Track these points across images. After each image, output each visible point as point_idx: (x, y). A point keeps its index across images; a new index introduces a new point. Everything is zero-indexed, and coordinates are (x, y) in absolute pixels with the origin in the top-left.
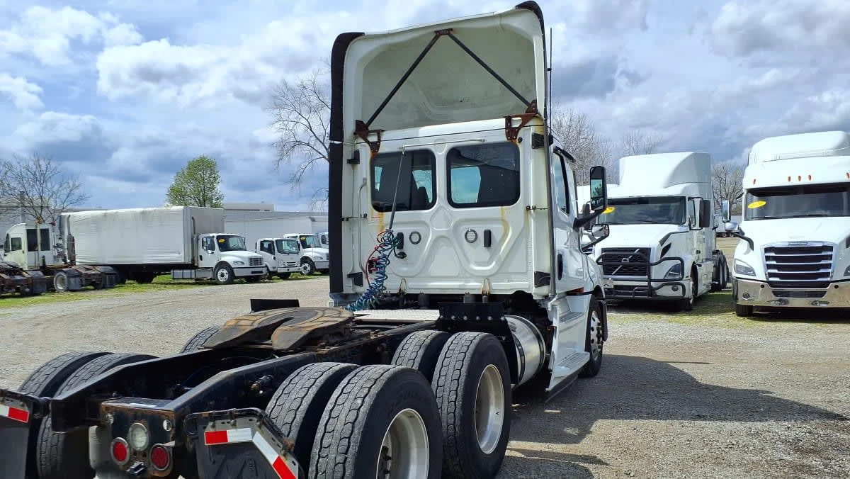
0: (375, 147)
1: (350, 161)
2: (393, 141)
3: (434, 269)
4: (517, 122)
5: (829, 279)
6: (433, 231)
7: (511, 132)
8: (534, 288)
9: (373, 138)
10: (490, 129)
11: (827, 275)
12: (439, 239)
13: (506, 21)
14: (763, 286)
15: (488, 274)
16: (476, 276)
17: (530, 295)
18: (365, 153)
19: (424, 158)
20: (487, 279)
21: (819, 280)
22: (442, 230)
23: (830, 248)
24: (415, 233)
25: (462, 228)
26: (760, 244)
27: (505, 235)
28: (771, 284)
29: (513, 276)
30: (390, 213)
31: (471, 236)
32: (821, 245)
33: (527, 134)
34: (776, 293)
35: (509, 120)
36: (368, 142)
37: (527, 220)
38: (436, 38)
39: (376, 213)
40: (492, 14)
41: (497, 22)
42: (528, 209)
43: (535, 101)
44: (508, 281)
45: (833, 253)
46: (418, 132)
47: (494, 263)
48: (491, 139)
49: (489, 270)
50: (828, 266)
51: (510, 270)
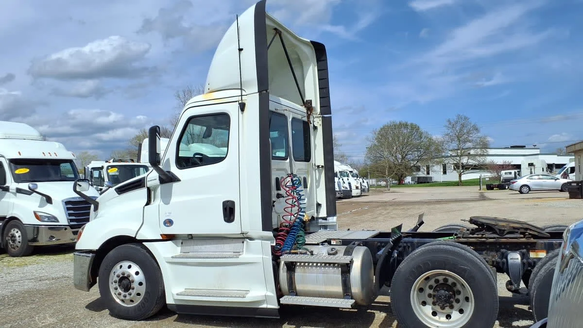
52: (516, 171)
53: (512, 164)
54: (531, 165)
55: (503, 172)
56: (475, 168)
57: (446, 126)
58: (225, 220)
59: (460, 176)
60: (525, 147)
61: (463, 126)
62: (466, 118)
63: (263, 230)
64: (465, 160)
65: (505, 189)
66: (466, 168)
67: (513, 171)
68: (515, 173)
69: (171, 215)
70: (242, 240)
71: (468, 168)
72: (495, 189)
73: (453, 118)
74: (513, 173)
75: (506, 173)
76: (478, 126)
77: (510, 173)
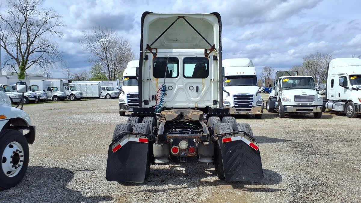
0: (155, 54)
1: (144, 59)
2: (162, 53)
3: (177, 99)
4: (208, 51)
5: (252, 106)
6: (178, 87)
7: (206, 54)
8: (212, 105)
9: (154, 51)
10: (199, 52)
11: (251, 104)
12: (179, 89)
13: (205, 17)
14: (233, 108)
15: (197, 101)
16: (193, 102)
17: (211, 108)
18: (151, 57)
19: (175, 60)
20: (196, 102)
21: (250, 106)
22: (181, 86)
23: (252, 96)
24: (170, 86)
25: (188, 85)
26: (232, 94)
27: (203, 88)
28: (235, 107)
29: (205, 102)
30: (164, 79)
31: (191, 88)
32: (250, 95)
33: (212, 55)
34: (237, 110)
35: (206, 50)
36: (152, 53)
37: (211, 83)
38: (179, 18)
39: (155, 79)
40: (200, 14)
41: (201, 17)
42: (211, 80)
43: (214, 45)
44: (204, 103)
45: (253, 97)
46: (172, 51)
47: (199, 97)
48: (199, 56)
49: (198, 100)
50: (252, 101)
51: (204, 100)
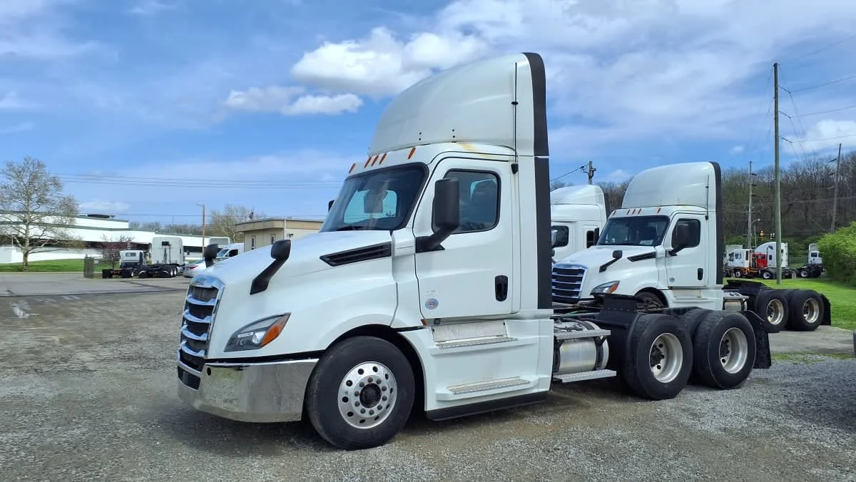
52: (142, 251)
53: (133, 241)
54: (165, 244)
55: (123, 253)
56: (51, 244)
57: (3, 172)
58: (497, 299)
59: (26, 256)
60: (108, 217)
61: (34, 177)
62: (40, 165)
63: (539, 308)
64: (35, 232)
65: (131, 277)
66: (35, 243)
67: (138, 252)
68: (141, 254)
69: (435, 293)
70: (502, 322)
71: (40, 245)
72: (114, 276)
73: (19, 161)
74: (138, 255)
75: (127, 254)
76: (61, 181)
77: (134, 255)
